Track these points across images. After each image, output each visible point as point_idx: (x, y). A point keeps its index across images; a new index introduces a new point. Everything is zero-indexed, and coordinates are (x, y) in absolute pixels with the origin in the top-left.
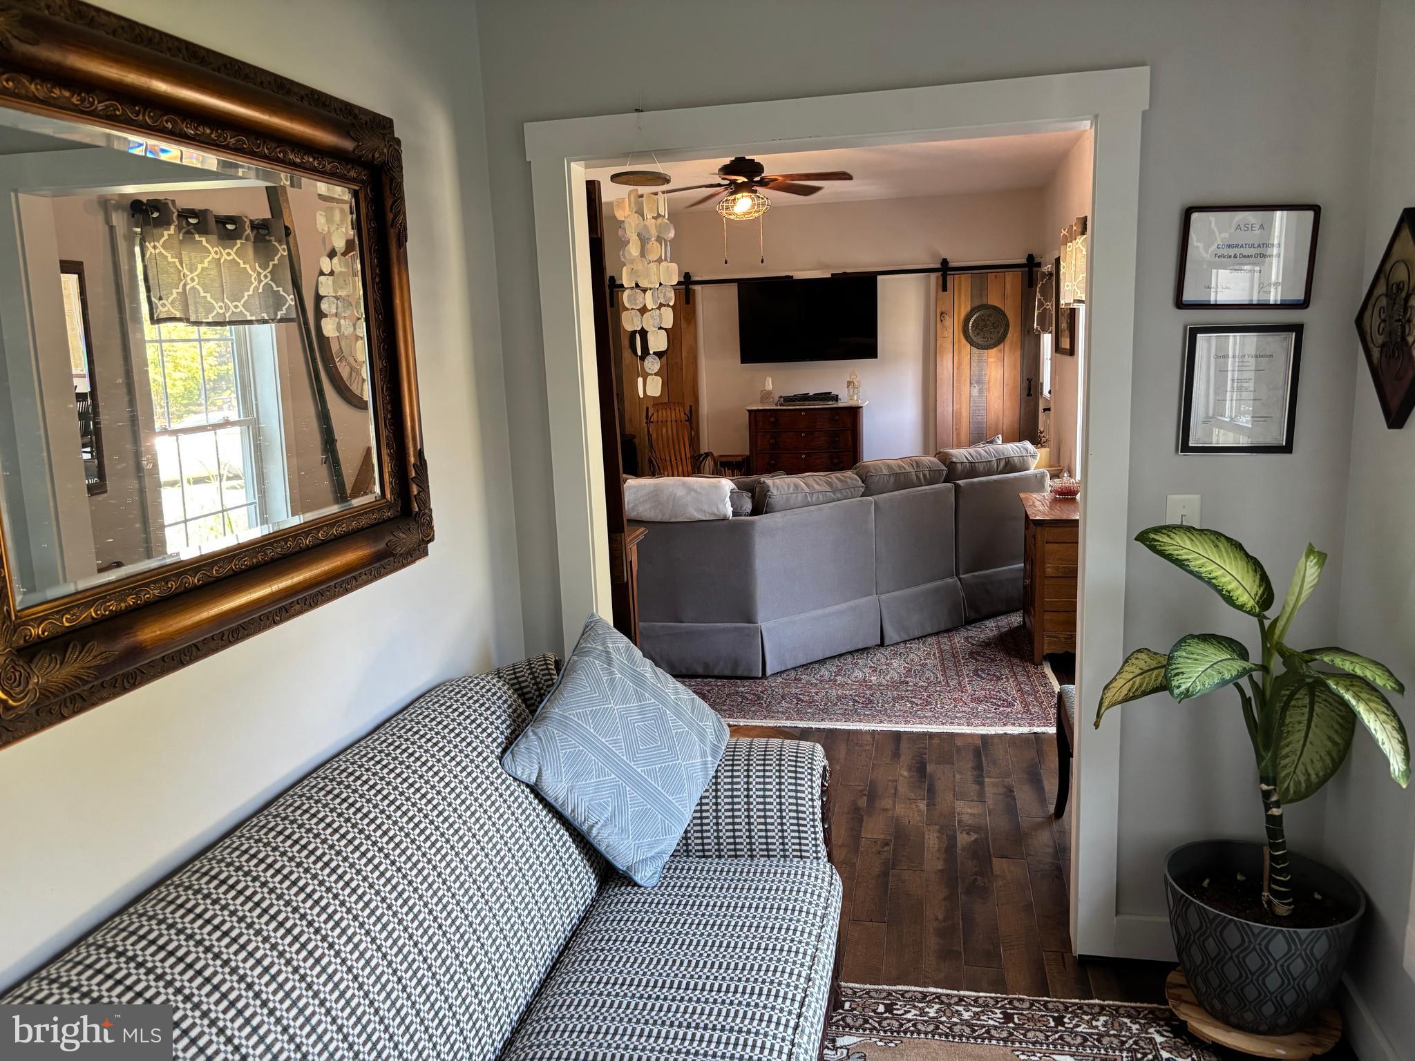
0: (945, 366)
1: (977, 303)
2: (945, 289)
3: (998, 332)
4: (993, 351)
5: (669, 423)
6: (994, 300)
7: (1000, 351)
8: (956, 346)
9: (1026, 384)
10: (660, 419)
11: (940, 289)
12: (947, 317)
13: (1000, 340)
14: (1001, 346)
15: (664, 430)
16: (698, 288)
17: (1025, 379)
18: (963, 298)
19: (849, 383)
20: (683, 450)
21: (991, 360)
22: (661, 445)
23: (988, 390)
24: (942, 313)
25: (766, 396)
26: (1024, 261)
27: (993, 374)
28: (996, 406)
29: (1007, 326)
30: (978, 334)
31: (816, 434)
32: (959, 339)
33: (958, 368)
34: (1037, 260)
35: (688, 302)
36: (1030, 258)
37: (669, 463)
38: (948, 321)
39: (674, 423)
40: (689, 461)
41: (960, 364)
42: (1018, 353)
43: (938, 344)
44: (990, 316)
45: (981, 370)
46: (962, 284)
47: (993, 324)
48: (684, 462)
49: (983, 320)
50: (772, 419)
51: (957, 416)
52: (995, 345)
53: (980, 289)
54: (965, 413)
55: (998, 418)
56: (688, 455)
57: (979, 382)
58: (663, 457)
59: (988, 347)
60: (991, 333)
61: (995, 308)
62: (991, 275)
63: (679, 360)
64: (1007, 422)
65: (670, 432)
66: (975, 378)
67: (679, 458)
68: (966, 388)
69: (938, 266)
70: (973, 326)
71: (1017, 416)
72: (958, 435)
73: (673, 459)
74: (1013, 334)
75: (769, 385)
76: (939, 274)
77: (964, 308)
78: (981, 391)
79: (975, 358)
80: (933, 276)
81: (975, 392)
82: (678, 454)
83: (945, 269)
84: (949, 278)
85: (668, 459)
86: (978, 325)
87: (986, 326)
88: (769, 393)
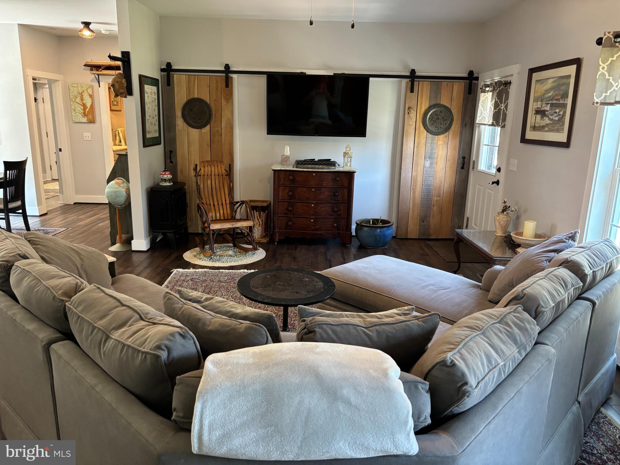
0: (409, 146)
1: (433, 103)
2: (412, 91)
3: (446, 124)
4: (441, 137)
5: (213, 176)
6: (444, 101)
7: (446, 137)
8: (417, 131)
9: (461, 160)
10: (206, 174)
11: (409, 90)
12: (412, 111)
13: (447, 130)
14: (446, 134)
15: (209, 182)
16: (234, 76)
17: (461, 157)
18: (424, 98)
19: (345, 154)
20: (223, 197)
21: (440, 143)
22: (206, 194)
23: (436, 163)
24: (409, 108)
25: (285, 159)
26: (465, 75)
27: (440, 152)
28: (440, 174)
29: (452, 120)
30: (432, 124)
31: (323, 190)
32: (419, 128)
33: (417, 147)
34: (475, 75)
35: (227, 86)
36: (471, 73)
37: (212, 207)
38: (413, 114)
39: (217, 176)
40: (228, 206)
41: (419, 144)
42: (458, 140)
43: (405, 130)
44: (441, 112)
45: (432, 149)
46: (424, 88)
47: (443, 118)
48: (224, 206)
49: (436, 115)
50: (291, 178)
51: (414, 180)
52: (443, 133)
53: (436, 92)
54: (420, 179)
55: (441, 182)
56: (228, 202)
57: (430, 158)
58: (208, 203)
59: (438, 134)
60: (441, 124)
61: (445, 107)
62: (444, 83)
63: (219, 129)
64: (446, 185)
65: (213, 183)
66: (428, 155)
67: (220, 204)
68: (422, 161)
69: (408, 74)
70: (429, 118)
71: (453, 182)
72: (414, 192)
73: (216, 204)
74: (456, 126)
75: (287, 151)
76: (408, 80)
77: (424, 106)
78: (431, 164)
79: (429, 141)
80: (404, 81)
81: (428, 164)
82: (219, 200)
83: (413, 76)
84: (416, 84)
85: (212, 204)
86: (432, 118)
87: (438, 119)
88: (288, 158)
